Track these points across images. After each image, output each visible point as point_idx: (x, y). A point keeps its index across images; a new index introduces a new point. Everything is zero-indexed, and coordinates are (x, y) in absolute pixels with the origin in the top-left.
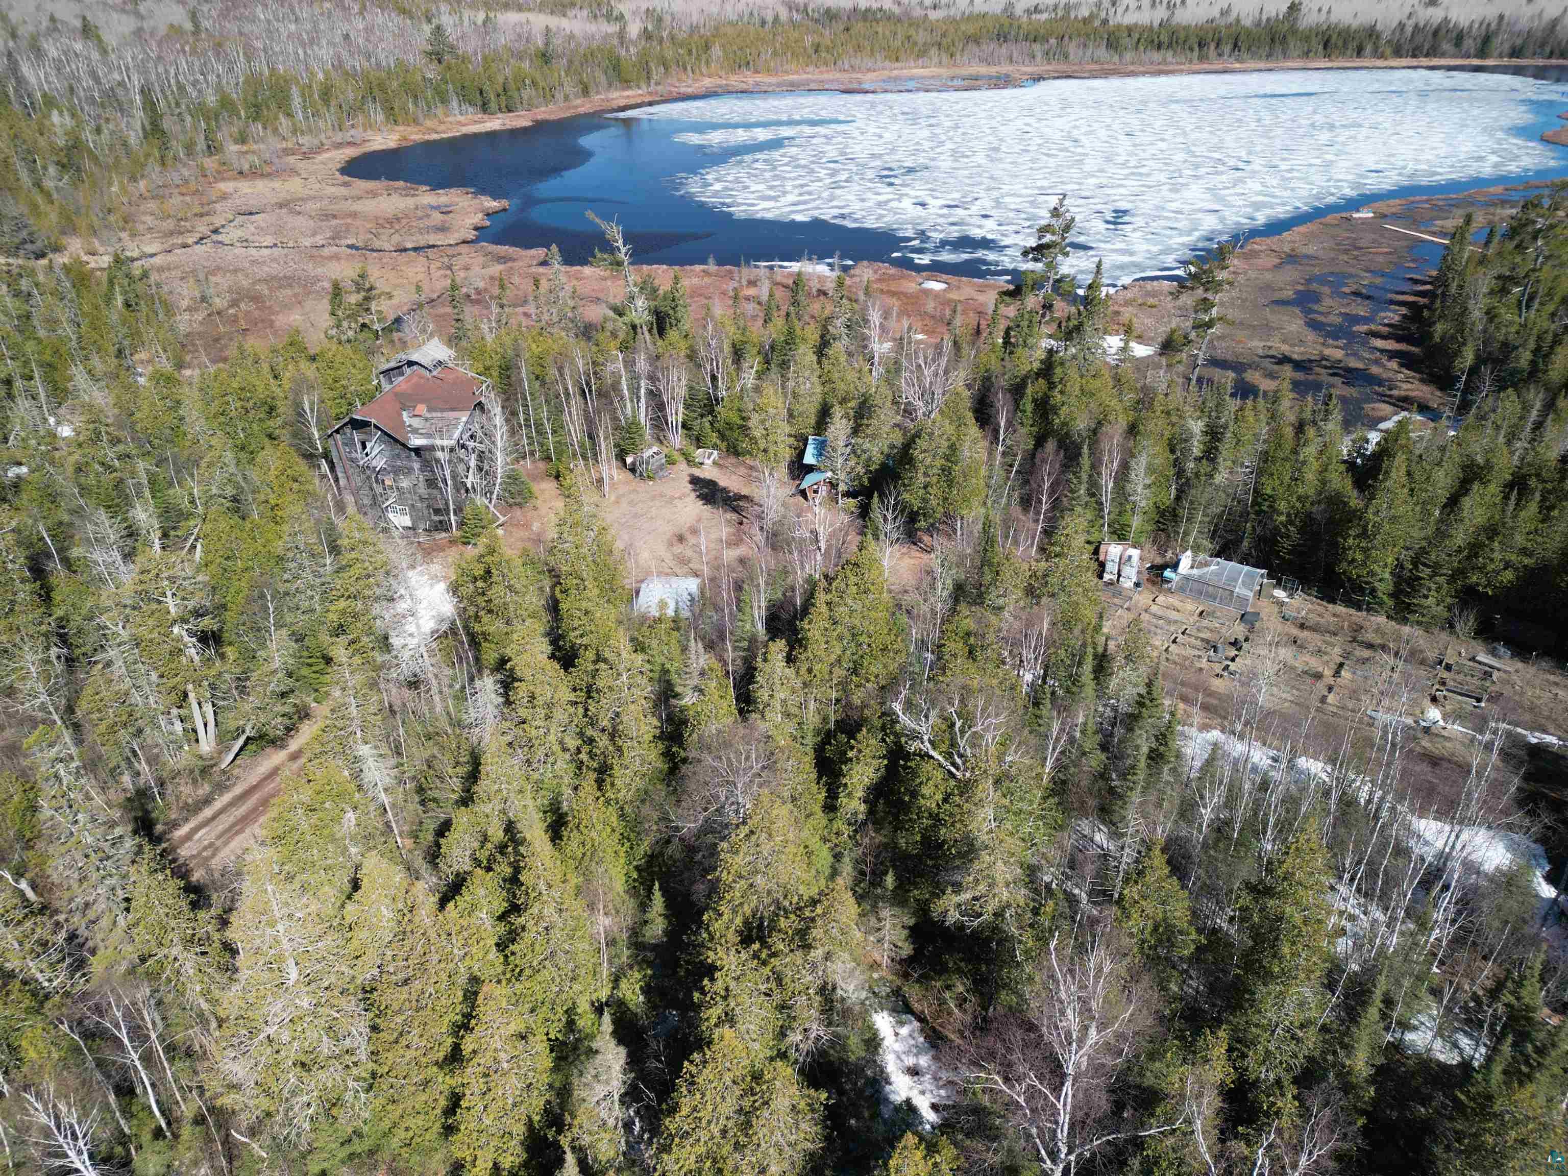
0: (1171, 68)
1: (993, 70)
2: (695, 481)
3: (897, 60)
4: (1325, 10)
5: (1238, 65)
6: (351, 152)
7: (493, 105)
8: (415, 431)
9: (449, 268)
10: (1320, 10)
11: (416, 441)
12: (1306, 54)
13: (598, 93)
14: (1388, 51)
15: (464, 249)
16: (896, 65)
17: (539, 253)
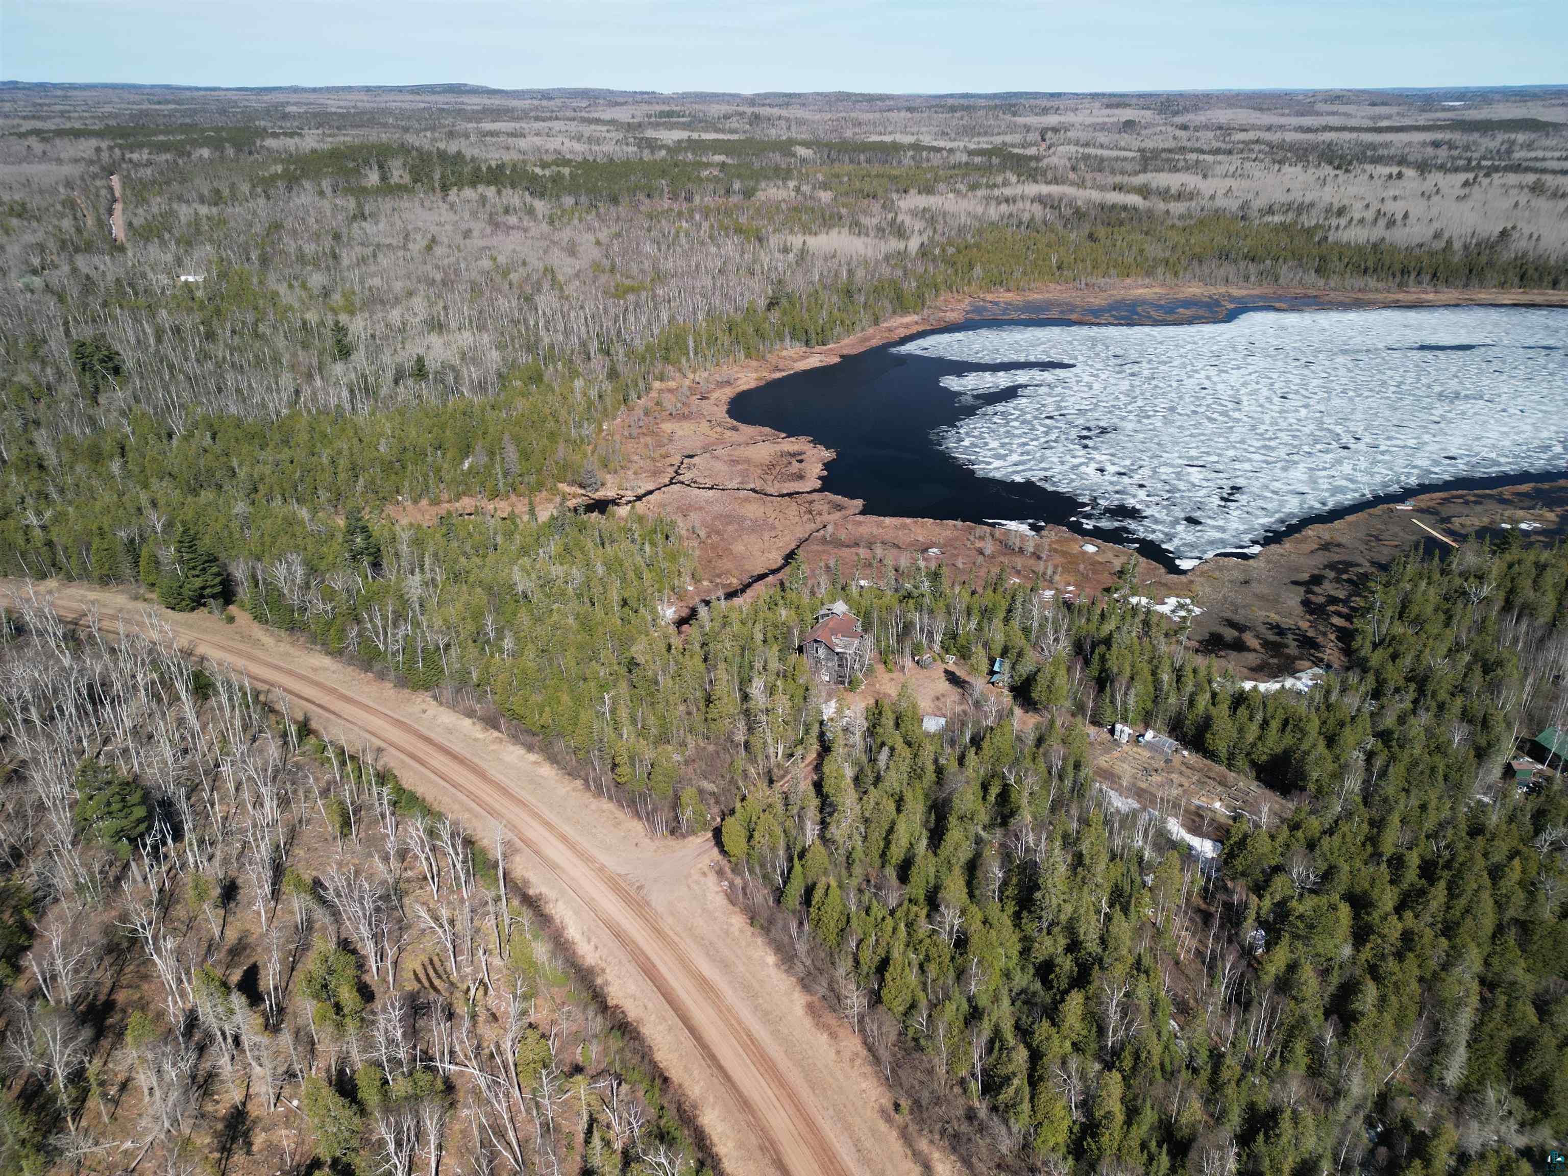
0: (1371, 296)
2: (946, 672)
4: (1535, 237)
6: (728, 393)
7: (814, 342)
8: (837, 645)
9: (810, 512)
10: (1531, 236)
11: (838, 650)
13: (885, 321)
15: (816, 496)
16: (1128, 281)
17: (859, 503)
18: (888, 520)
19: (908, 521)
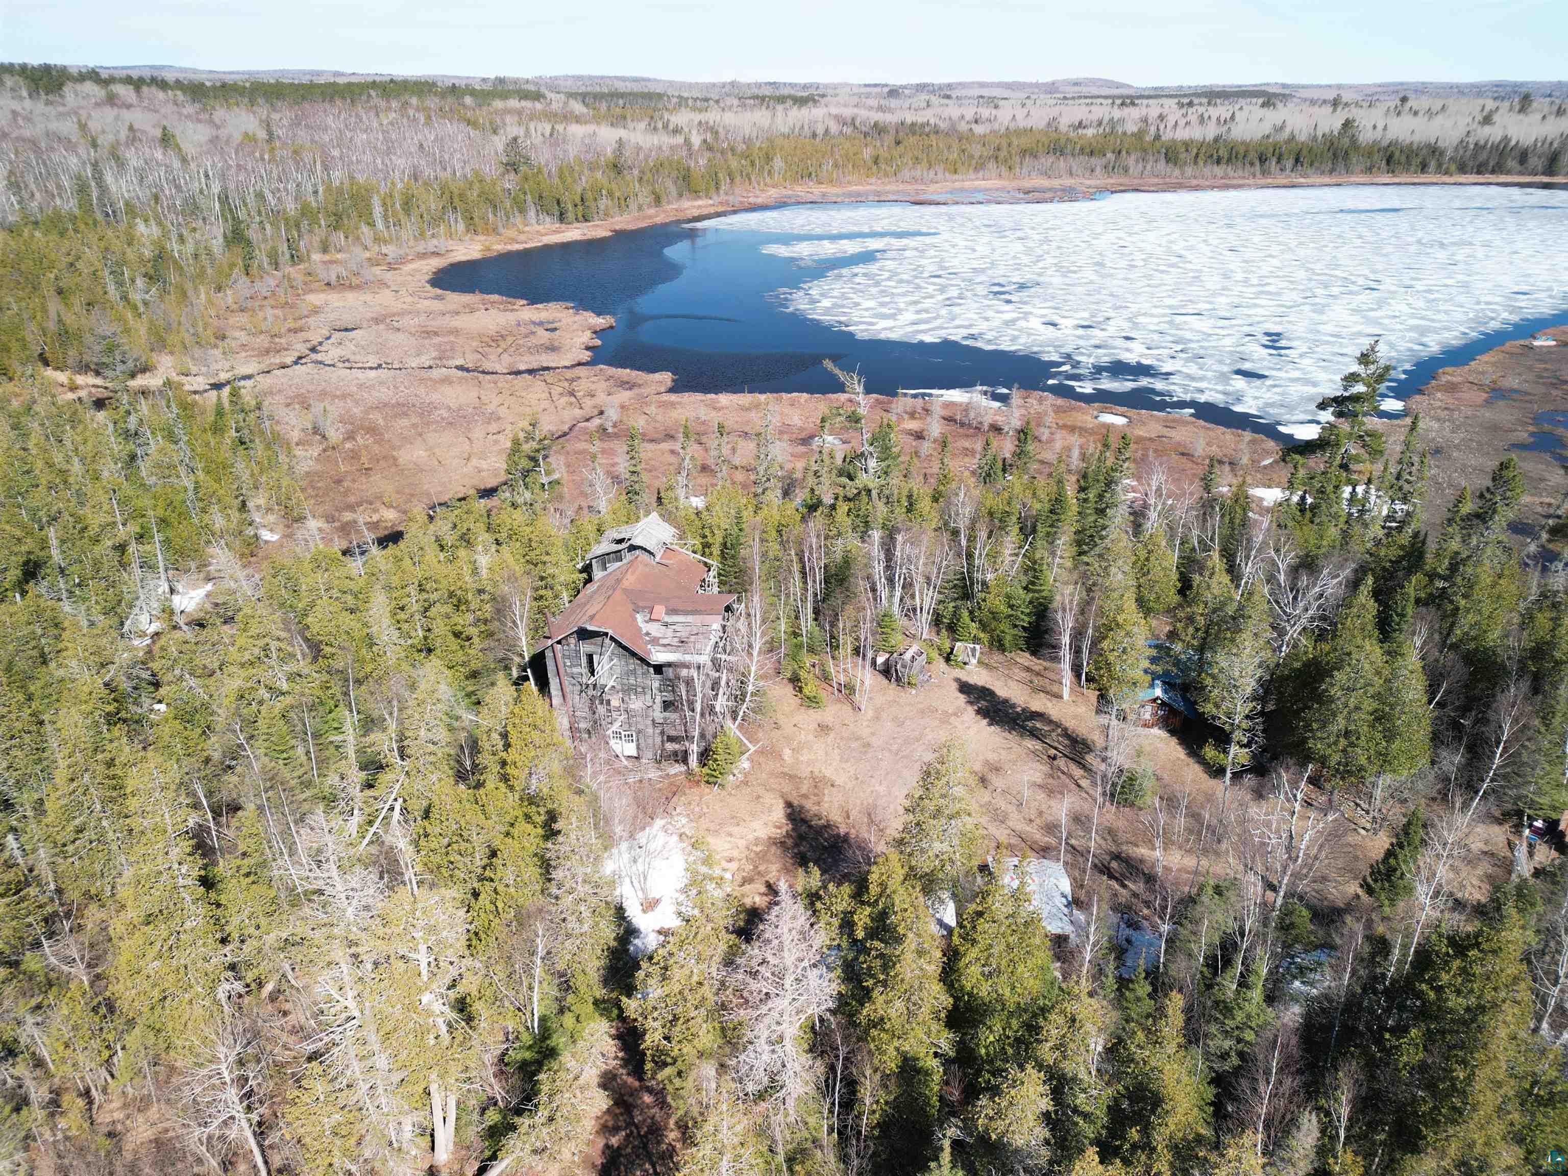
0: (1235, 182)
1: (1056, 183)
3: (956, 172)
4: (1380, 127)
5: (1302, 180)
6: (436, 263)
7: (570, 215)
8: (655, 641)
9: (572, 394)
10: (1375, 127)
11: (659, 656)
12: (1369, 170)
13: (669, 203)
14: (1453, 167)
15: (582, 371)
16: (956, 177)
17: (666, 378)
18: (724, 399)
19: (762, 397)
